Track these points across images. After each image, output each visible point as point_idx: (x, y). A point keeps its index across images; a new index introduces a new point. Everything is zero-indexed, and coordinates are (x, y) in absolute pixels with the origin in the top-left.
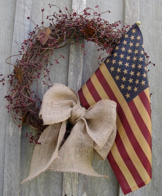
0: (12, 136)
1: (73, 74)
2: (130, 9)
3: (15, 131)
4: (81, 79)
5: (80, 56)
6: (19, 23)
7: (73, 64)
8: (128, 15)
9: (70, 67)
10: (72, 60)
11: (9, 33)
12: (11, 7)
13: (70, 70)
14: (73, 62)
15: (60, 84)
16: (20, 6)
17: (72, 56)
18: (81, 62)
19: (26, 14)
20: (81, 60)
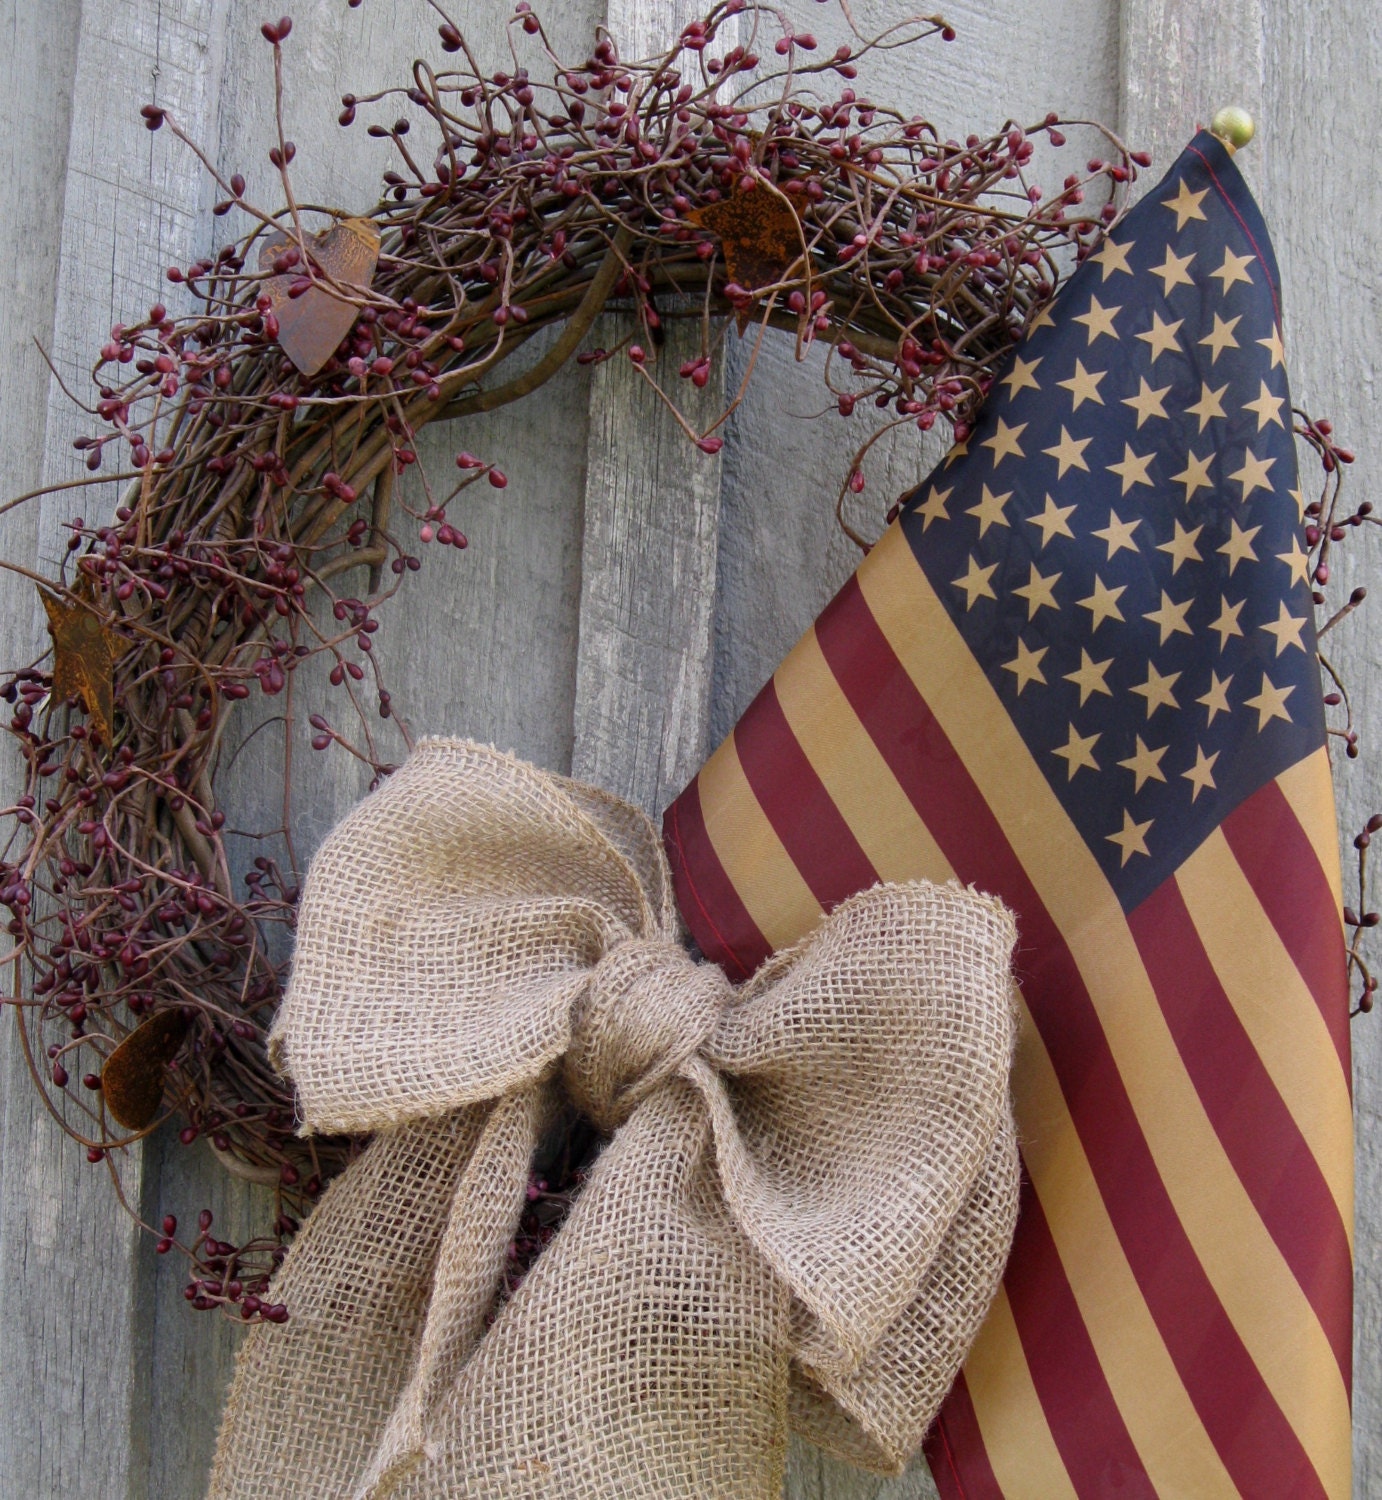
0: (58, 1247)
1: (625, 650)
2: (1167, 16)
3: (83, 1198)
4: (695, 687)
5: (688, 476)
6: (111, 190)
7: (617, 560)
8: (1156, 72)
9: (592, 584)
10: (607, 518)
11: (21, 289)
12: (44, 49)
13: (594, 612)
14: (617, 533)
15: (470, 741)
16: (115, 32)
17: (610, 481)
18: (695, 539)
19: (170, 99)
20: (694, 514)
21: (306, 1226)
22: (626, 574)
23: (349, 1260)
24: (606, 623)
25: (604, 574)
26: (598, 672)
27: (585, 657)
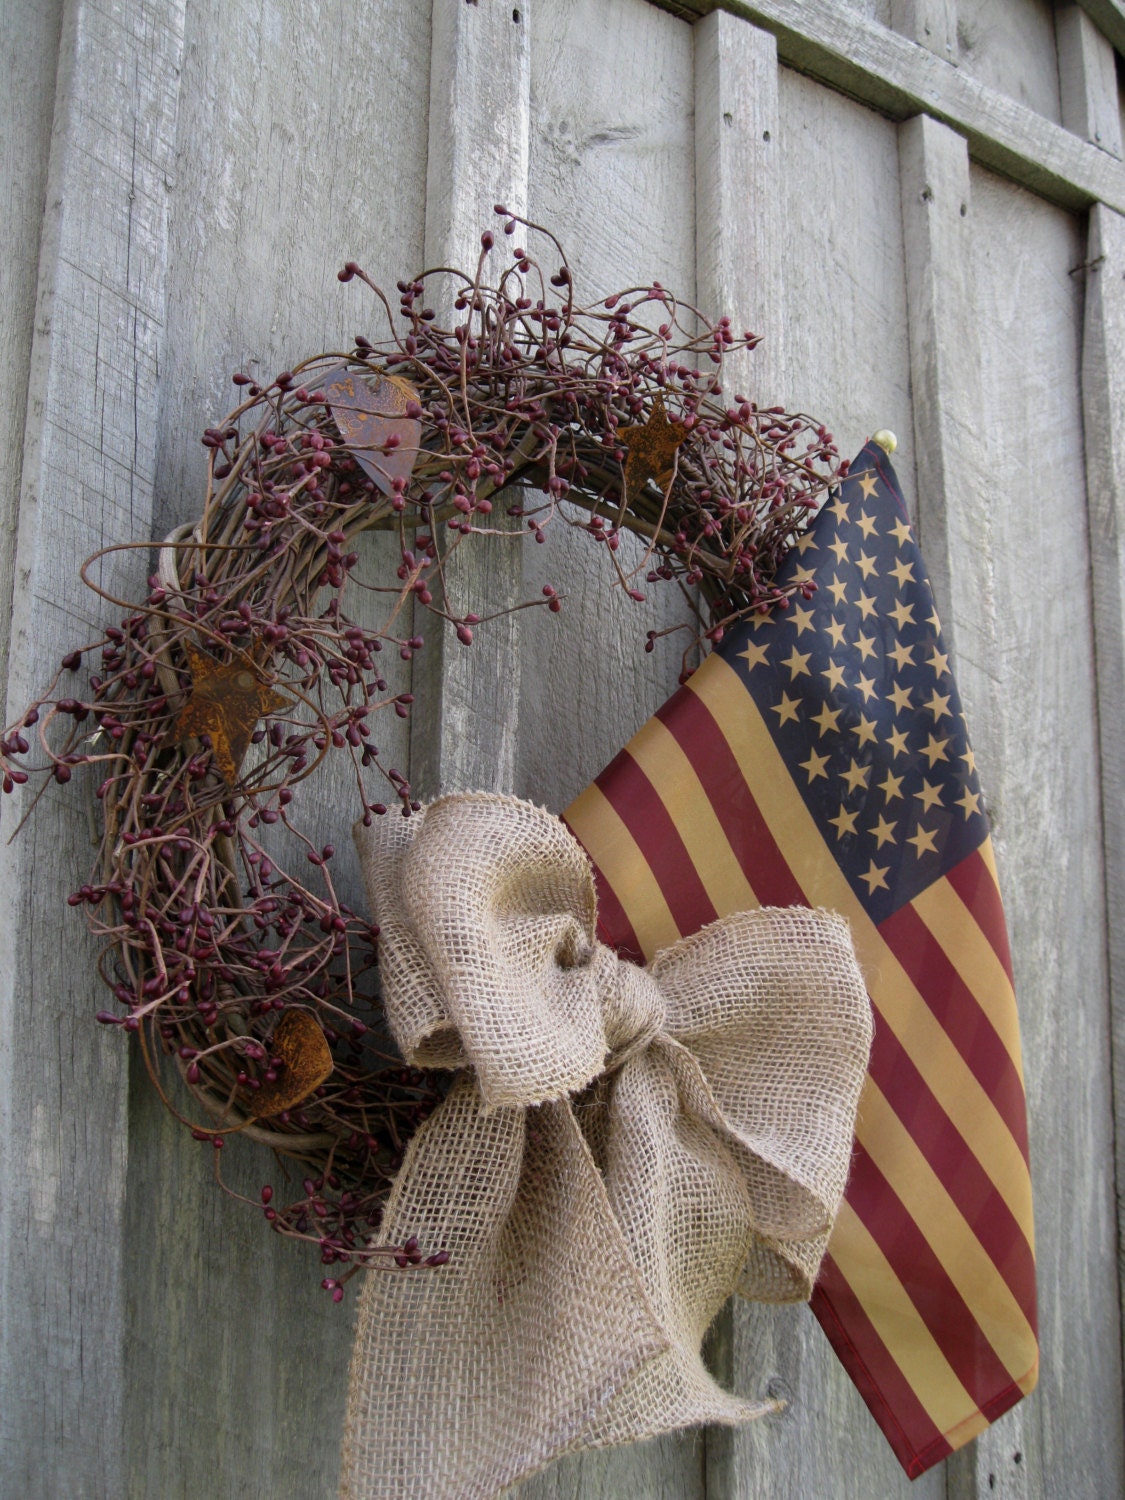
0: (57, 1219)
1: (470, 720)
4: (511, 751)
5: (504, 598)
6: (95, 285)
7: (464, 654)
9: (450, 669)
13: (451, 691)
16: (98, 152)
17: (459, 595)
18: (509, 644)
19: (143, 222)
20: (508, 625)
21: (398, 1183)
22: (470, 664)
23: (460, 1207)
24: (459, 700)
25: (457, 663)
26: (455, 736)
27: (446, 724)
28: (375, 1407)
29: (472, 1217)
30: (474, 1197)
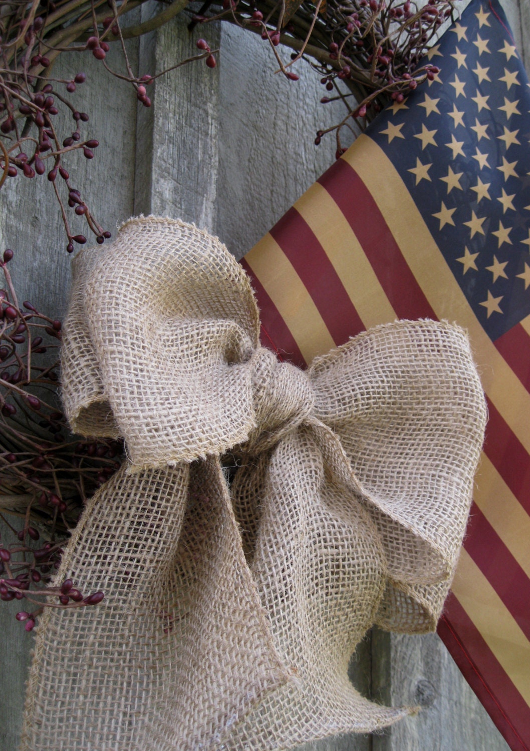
1: (175, 190)
4: (210, 215)
5: (205, 103)
7: (171, 140)
10: (166, 117)
13: (160, 167)
14: (171, 126)
17: (167, 97)
18: (209, 137)
20: (208, 123)
21: (76, 533)
22: (176, 149)
24: (166, 174)
25: (165, 147)
26: (162, 201)
27: (155, 192)
28: (48, 720)
29: (135, 563)
30: (137, 546)
